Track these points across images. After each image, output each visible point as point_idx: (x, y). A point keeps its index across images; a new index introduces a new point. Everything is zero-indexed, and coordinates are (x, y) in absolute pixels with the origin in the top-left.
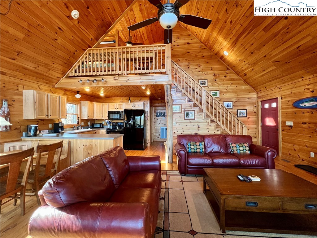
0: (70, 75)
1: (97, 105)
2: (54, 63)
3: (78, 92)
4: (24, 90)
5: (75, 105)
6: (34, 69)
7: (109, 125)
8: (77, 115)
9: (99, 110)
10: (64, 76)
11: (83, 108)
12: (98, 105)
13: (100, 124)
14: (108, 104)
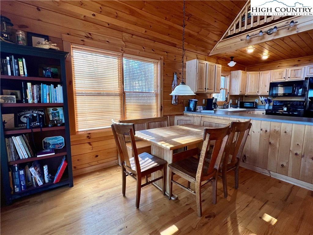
0: (229, 34)
1: (251, 76)
2: (215, 22)
3: (232, 59)
4: (187, 61)
5: (224, 77)
6: (197, 34)
7: (267, 105)
8: (226, 90)
9: (254, 82)
10: (222, 37)
11: (233, 80)
12: (254, 75)
13: (253, 102)
14: (269, 72)
